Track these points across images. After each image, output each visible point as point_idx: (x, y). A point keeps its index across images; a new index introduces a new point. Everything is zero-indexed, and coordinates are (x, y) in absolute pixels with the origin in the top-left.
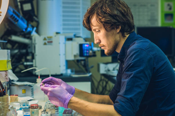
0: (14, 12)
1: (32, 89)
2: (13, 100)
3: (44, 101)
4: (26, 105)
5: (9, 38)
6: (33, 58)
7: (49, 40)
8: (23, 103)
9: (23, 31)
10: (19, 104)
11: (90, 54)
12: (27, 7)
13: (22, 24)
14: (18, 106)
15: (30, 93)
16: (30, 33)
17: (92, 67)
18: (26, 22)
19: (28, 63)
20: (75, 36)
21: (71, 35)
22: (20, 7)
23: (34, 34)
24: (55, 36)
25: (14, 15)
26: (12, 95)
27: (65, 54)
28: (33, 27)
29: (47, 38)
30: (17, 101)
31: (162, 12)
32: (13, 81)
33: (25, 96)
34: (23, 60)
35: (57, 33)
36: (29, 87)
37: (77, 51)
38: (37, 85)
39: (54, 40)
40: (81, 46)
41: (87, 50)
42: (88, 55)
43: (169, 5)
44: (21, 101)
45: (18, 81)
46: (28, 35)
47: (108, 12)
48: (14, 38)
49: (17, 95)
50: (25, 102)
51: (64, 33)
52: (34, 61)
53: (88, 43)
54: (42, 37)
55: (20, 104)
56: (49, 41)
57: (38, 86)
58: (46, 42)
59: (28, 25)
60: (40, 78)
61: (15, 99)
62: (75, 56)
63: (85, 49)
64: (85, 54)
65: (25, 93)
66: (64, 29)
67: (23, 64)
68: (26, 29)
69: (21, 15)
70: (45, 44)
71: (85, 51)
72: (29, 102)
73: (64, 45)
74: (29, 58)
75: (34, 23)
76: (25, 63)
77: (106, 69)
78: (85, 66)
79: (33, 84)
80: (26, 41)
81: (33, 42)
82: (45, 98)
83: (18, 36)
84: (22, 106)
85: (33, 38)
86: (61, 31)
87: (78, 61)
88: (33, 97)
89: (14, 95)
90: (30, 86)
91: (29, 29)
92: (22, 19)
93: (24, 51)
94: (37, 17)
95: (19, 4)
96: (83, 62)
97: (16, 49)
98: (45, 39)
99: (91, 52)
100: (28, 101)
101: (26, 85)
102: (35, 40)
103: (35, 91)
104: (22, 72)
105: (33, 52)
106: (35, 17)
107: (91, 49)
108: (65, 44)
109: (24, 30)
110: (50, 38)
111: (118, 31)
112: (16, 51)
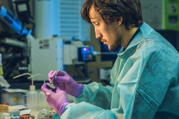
0: (8, 13)
1: (25, 97)
2: (3, 109)
3: (38, 110)
4: (17, 115)
5: (3, 41)
6: (28, 62)
7: (45, 43)
8: (13, 113)
9: (17, 34)
10: (9, 114)
11: (89, 59)
12: (23, 8)
13: (17, 26)
14: (8, 116)
15: (23, 101)
16: (25, 35)
17: (92, 72)
18: (21, 24)
19: (23, 68)
20: (74, 39)
21: (69, 38)
22: (15, 8)
23: (30, 37)
24: (52, 39)
25: (8, 16)
26: (2, 104)
27: (63, 59)
28: (28, 29)
29: (43, 41)
30: (7, 111)
31: (166, 14)
32: (4, 87)
33: (17, 104)
34: (18, 65)
35: (55, 36)
36: (22, 95)
37: (75, 55)
38: (30, 92)
39: (51, 43)
40: (80, 50)
41: (86, 54)
42: (87, 59)
43: (173, 7)
44: (11, 110)
45: (10, 88)
46: (22, 38)
47: (106, 2)
48: (8, 41)
49: (8, 104)
50: (16, 111)
51: (62, 36)
52: (29, 66)
53: (87, 46)
54: (38, 40)
55: (11, 114)
56: (45, 45)
57: (31, 94)
58: (42, 45)
59: (23, 27)
60: (34, 85)
61: (5, 109)
62: (73, 61)
63: (84, 53)
64: (84, 59)
65: (17, 101)
66: (62, 32)
67: (17, 69)
68: (21, 31)
69: (16, 16)
70: (41, 47)
71: (84, 56)
72: (20, 112)
73: (61, 49)
74: (24, 62)
75: (30, 26)
76: (20, 68)
77: (107, 74)
78: (84, 71)
79: (26, 91)
80: (21, 44)
81: (29, 45)
82: (38, 107)
83: (13, 39)
84: (12, 116)
85: (29, 41)
86: (59, 34)
87: (77, 66)
88: (26, 106)
89: (4, 104)
90: (23, 93)
91: (24, 31)
92: (17, 21)
93: (19, 55)
94: (33, 18)
95: (14, 5)
96: (82, 67)
97: (10, 52)
98: (41, 42)
99: (90, 56)
100: (20, 110)
101: (19, 93)
102: (30, 44)
103: (28, 99)
104: (14, 78)
105: (28, 55)
106: (30, 19)
107: (91, 53)
108: (63, 47)
109: (19, 33)
110: (47, 41)
111: (120, 23)
112: (10, 55)
